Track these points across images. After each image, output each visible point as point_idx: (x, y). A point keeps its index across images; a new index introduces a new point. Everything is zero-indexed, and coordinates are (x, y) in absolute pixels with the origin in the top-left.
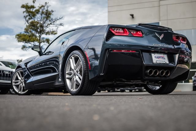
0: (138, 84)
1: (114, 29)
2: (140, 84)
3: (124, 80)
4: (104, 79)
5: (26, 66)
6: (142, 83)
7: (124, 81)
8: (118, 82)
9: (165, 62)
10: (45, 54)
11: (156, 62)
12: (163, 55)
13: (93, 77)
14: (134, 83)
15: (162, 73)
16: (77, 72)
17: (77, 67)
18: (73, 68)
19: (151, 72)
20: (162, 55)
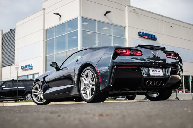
0: (140, 93)
1: (119, 50)
2: (141, 92)
4: (112, 89)
5: (44, 79)
6: (143, 91)
7: (128, 91)
8: (123, 92)
9: (160, 75)
10: (61, 70)
11: (153, 75)
13: (104, 88)
14: (136, 91)
15: (158, 83)
19: (149, 83)
20: (157, 69)
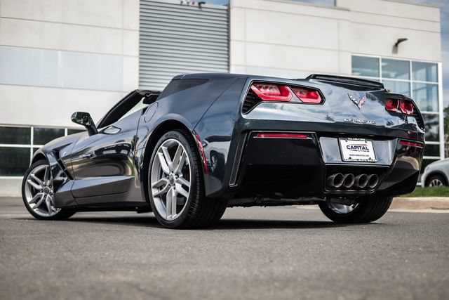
1: (261, 87)
3: (277, 194)
4: (236, 193)
5: (57, 155)
6: (317, 199)
7: (279, 198)
8: (265, 200)
9: (368, 158)
10: (102, 132)
11: (350, 158)
12: (363, 143)
15: (362, 181)
16: (177, 175)
17: (174, 165)
18: (166, 169)
19: (338, 180)
20: (361, 142)
